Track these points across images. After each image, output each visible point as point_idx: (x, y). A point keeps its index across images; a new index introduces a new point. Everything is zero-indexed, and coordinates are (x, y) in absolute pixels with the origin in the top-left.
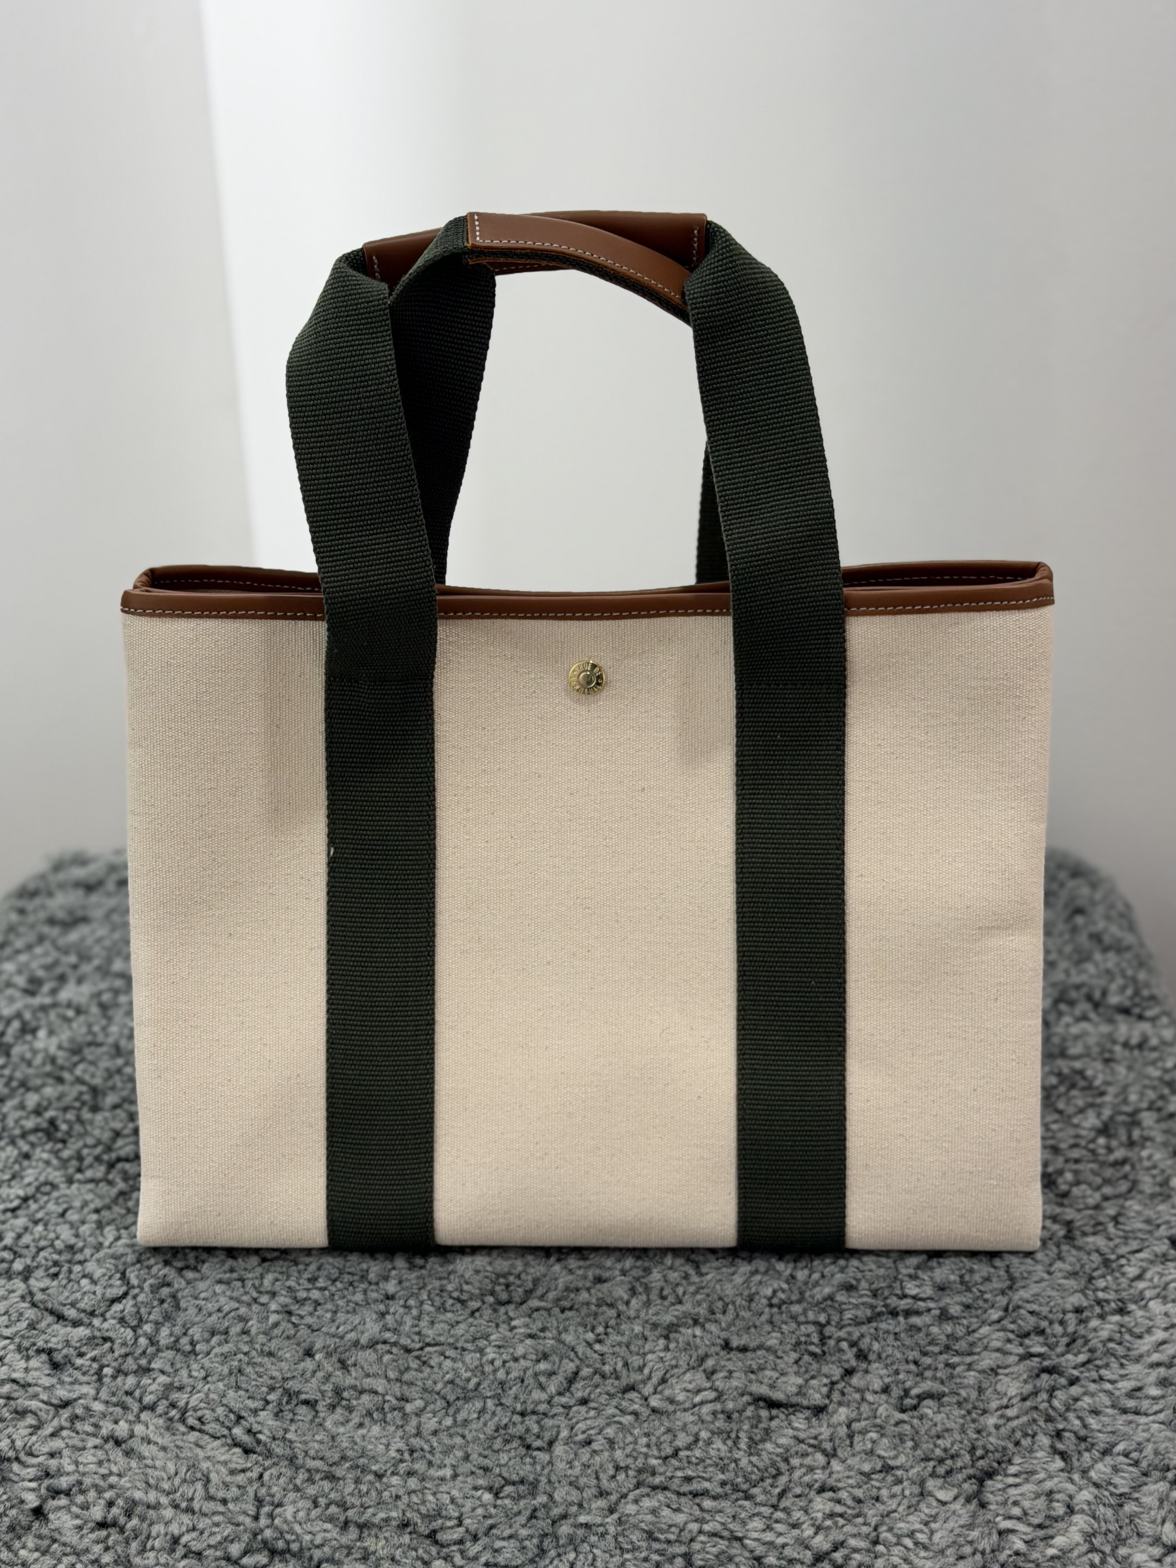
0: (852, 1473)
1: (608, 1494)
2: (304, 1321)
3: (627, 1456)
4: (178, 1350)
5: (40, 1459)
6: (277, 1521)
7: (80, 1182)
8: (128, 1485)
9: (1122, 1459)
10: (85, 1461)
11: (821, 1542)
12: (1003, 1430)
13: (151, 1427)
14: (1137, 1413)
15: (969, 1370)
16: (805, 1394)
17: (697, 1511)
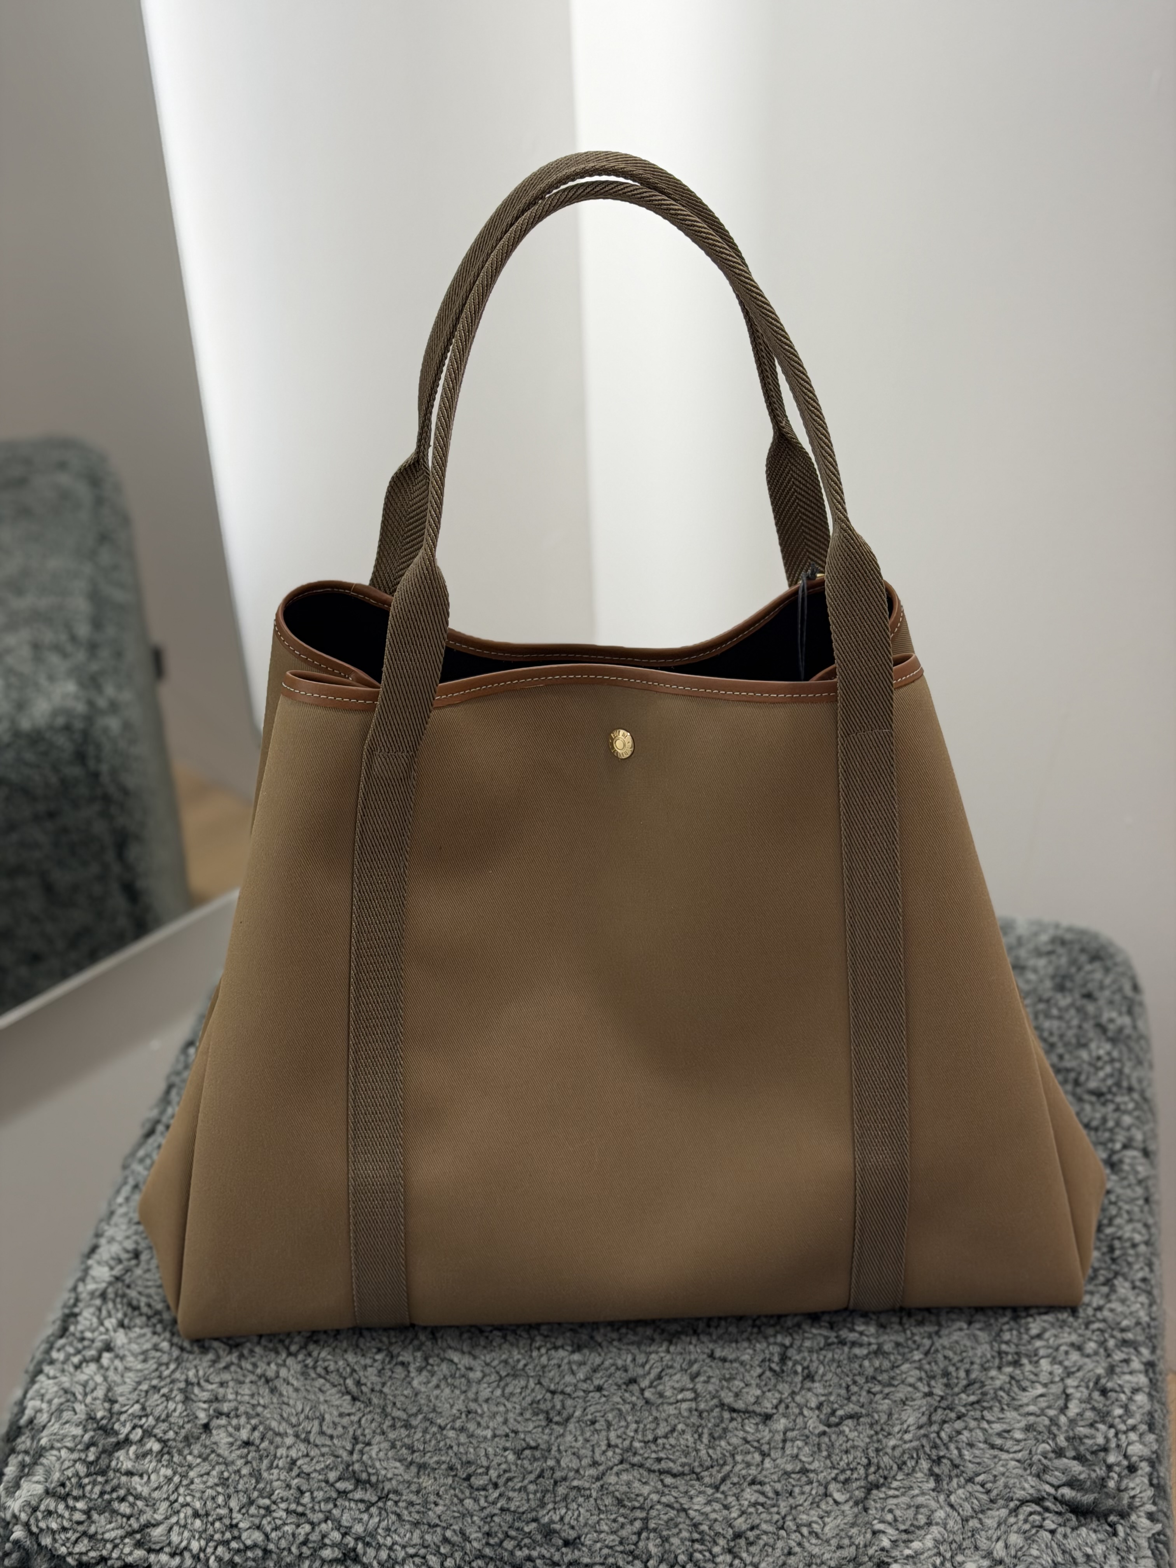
0: (777, 1471)
1: (600, 1465)
3: (619, 1437)
5: (214, 1386)
6: (365, 1457)
8: (269, 1416)
9: (979, 1488)
10: (243, 1393)
11: (741, 1524)
12: (896, 1451)
13: (292, 1372)
14: (1001, 1449)
15: (884, 1398)
16: (760, 1403)
17: (660, 1485)
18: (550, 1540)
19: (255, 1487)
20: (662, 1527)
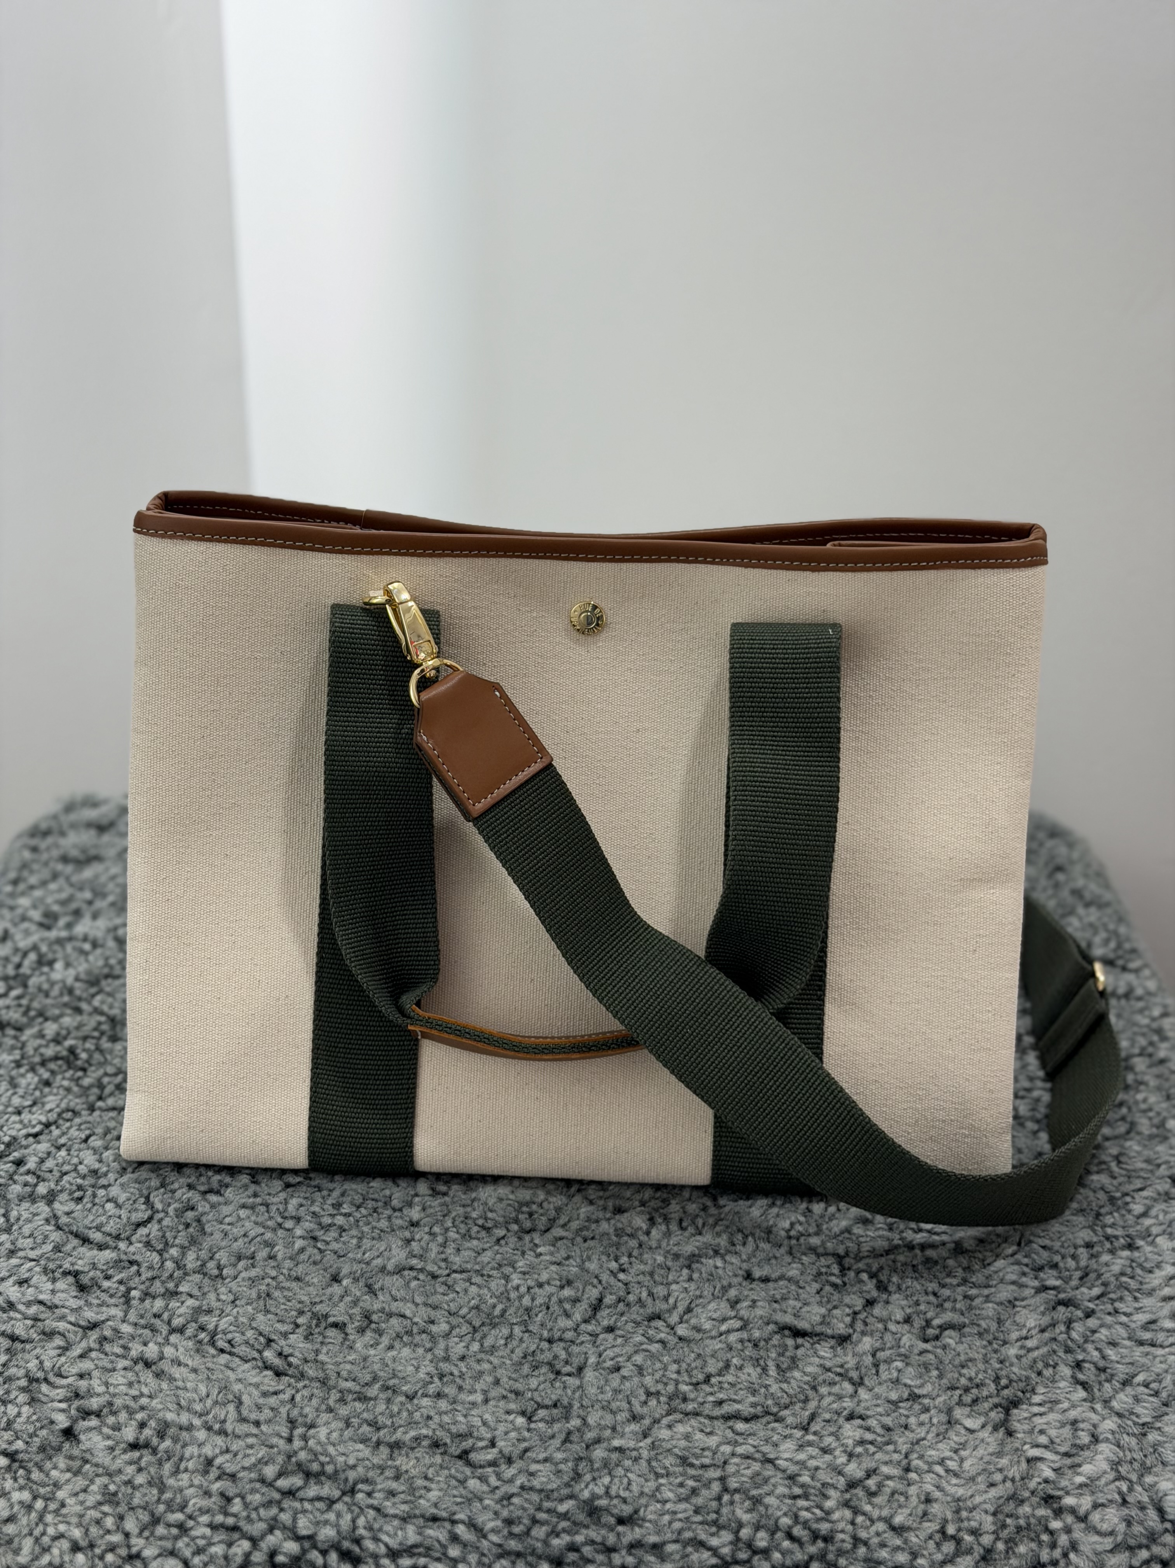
0: (879, 1402)
1: (641, 1418)
2: (330, 1247)
3: (657, 1382)
4: (205, 1274)
5: (70, 1380)
6: (311, 1443)
7: (101, 1109)
8: (160, 1406)
9: (1142, 1389)
10: (116, 1382)
11: (854, 1470)
12: (1024, 1360)
13: (181, 1350)
14: (1153, 1345)
15: (986, 1302)
16: (828, 1324)
17: (729, 1434)
18: (599, 1519)
19: (159, 1499)
20: (748, 1485)
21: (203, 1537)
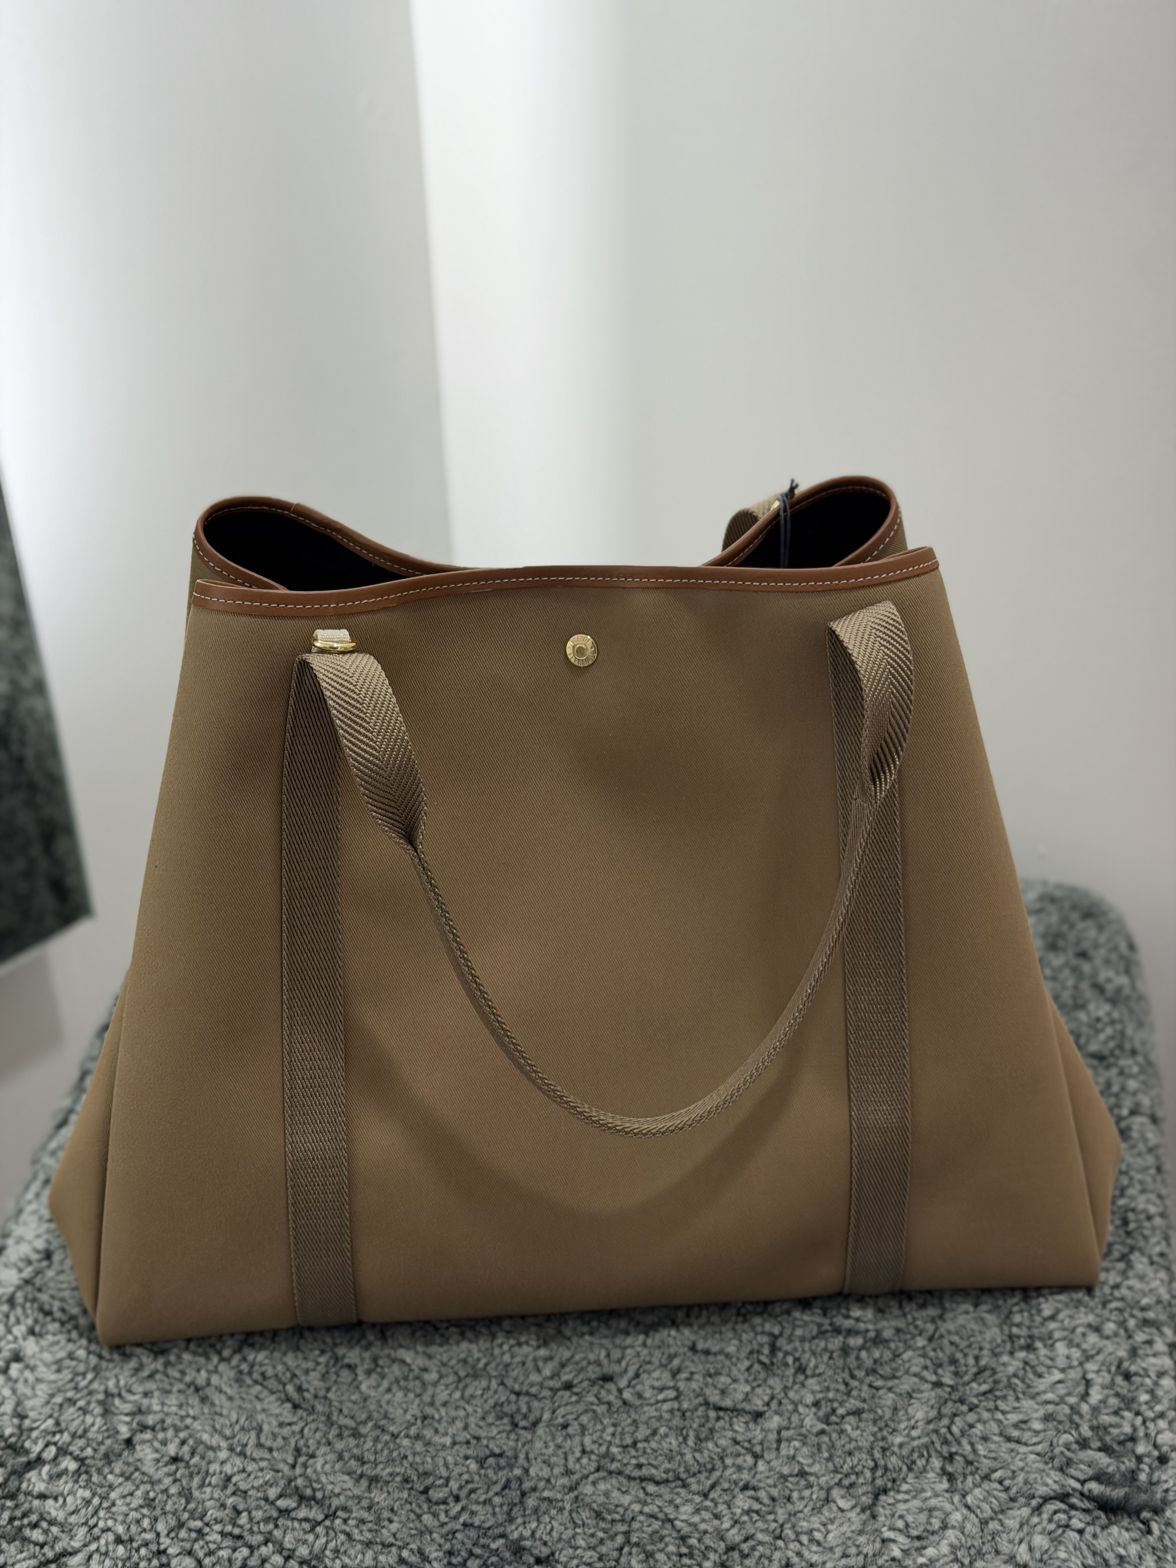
0: (772, 1474)
1: (573, 1473)
3: (594, 1442)
5: (137, 1397)
6: (309, 1471)
8: (199, 1428)
9: (996, 1485)
10: (169, 1403)
11: (734, 1536)
12: (904, 1450)
13: (225, 1378)
14: (1019, 1442)
15: (888, 1393)
16: (749, 1400)
17: (641, 1494)
18: (521, 1558)
19: (185, 1508)
20: (645, 1541)
21: (214, 1543)
